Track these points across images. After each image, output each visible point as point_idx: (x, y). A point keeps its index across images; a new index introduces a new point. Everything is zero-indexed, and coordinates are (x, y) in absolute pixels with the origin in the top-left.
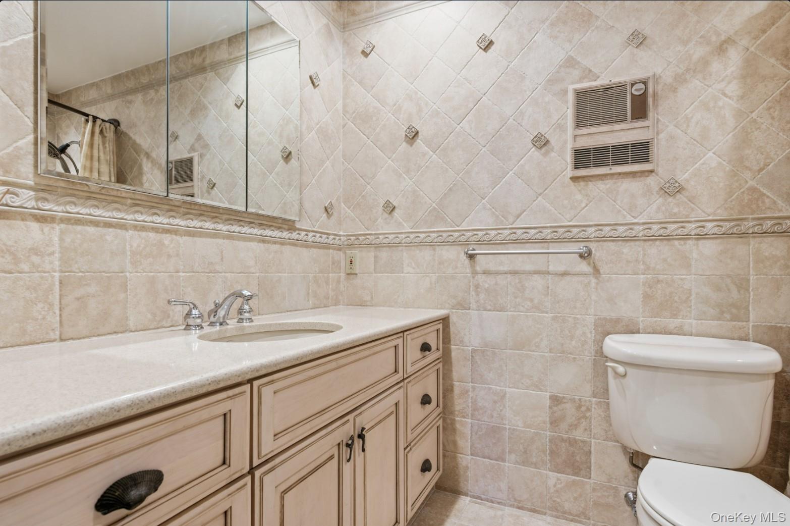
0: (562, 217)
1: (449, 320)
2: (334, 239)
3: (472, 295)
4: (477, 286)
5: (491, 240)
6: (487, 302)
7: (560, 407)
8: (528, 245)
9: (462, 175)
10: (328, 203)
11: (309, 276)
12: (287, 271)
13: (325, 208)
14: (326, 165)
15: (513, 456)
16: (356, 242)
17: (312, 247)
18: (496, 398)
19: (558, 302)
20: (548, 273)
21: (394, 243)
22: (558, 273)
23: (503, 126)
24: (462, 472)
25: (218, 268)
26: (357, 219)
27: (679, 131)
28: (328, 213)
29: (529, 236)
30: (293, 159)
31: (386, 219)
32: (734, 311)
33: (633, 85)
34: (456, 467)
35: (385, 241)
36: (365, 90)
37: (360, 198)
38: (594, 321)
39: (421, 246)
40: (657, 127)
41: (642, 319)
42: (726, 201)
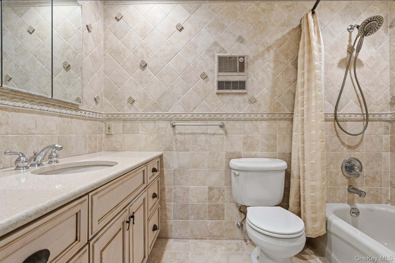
0: (213, 110)
1: (162, 156)
2: (100, 116)
3: (174, 144)
4: (176, 140)
5: (182, 119)
6: (181, 147)
7: (212, 191)
8: (199, 121)
9: (169, 88)
10: (96, 96)
11: (86, 136)
12: (74, 133)
13: (95, 99)
14: (95, 75)
15: (193, 216)
16: (112, 118)
17: (88, 120)
18: (185, 191)
19: (211, 146)
20: (207, 134)
21: (134, 119)
22: (211, 134)
23: (188, 67)
24: (169, 228)
25: (34, 131)
26: (112, 106)
27: (255, 78)
28: (96, 101)
29: (199, 117)
30: (71, 70)
31: (129, 106)
32: (272, 148)
33: (239, 57)
34: (167, 226)
35: (128, 118)
36: (117, 38)
37: (114, 94)
38: (225, 154)
39: (148, 120)
40: (248, 76)
41: (242, 152)
42: (270, 107)
